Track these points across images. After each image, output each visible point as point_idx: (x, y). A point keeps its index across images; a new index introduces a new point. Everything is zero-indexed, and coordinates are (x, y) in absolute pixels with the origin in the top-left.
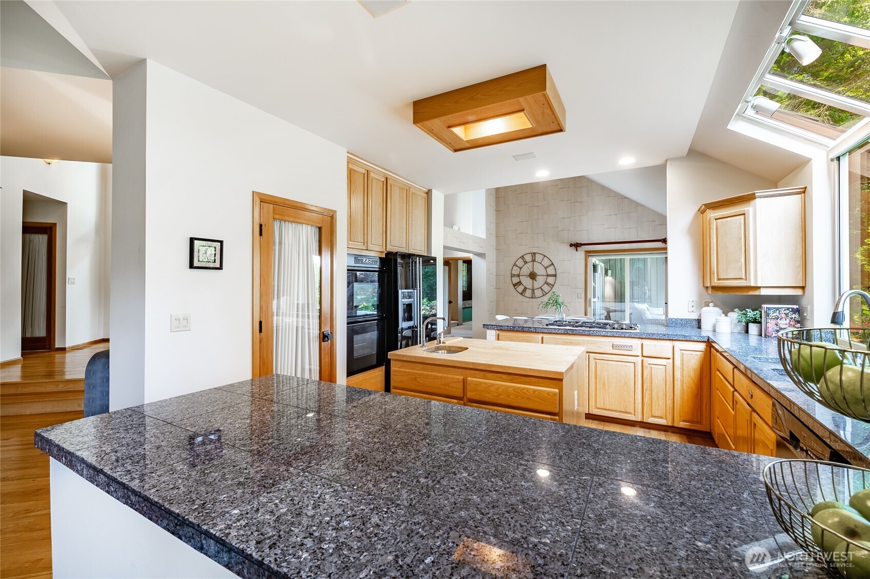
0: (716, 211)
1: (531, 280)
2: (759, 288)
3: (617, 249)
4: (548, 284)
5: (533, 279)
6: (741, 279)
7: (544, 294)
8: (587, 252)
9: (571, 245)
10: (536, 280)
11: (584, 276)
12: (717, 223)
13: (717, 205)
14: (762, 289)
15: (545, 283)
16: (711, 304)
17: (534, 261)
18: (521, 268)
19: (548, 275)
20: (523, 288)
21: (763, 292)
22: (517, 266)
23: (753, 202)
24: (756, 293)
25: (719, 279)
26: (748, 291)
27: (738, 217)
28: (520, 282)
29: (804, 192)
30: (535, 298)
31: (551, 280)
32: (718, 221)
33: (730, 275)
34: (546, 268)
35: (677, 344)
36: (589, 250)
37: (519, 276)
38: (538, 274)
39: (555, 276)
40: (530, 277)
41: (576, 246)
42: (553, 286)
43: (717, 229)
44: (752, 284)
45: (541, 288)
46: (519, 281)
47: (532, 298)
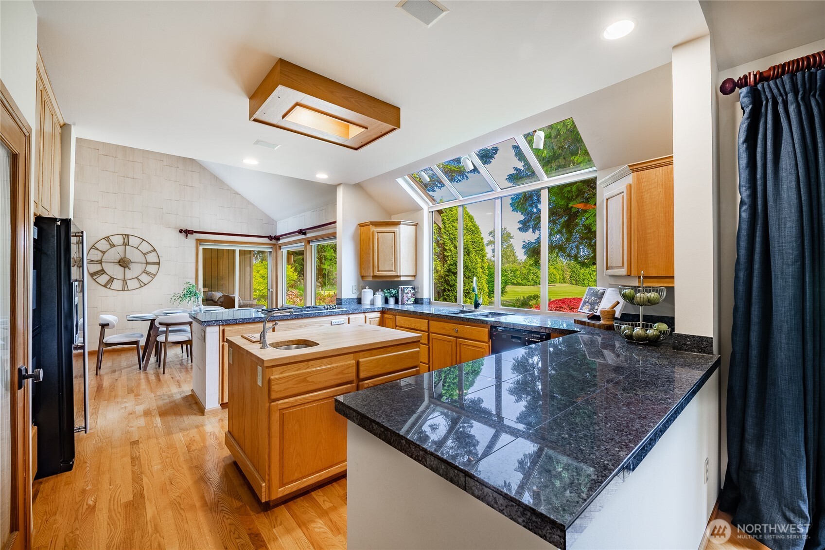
0: (377, 227)
1: (122, 269)
2: (400, 276)
3: (229, 240)
4: (148, 273)
5: (125, 267)
6: (392, 271)
7: (142, 285)
8: (198, 240)
9: (181, 231)
10: (129, 269)
11: (194, 265)
12: (378, 235)
13: (379, 224)
14: (402, 277)
15: (144, 272)
16: (367, 287)
17: (126, 244)
18: (104, 253)
19: (147, 263)
20: (108, 278)
21: (402, 279)
22: (97, 249)
23: (399, 226)
24: (399, 279)
25: (379, 271)
26: (394, 279)
27: (391, 234)
28: (103, 270)
29: (416, 225)
30: (128, 290)
31: (152, 269)
32: (379, 234)
33: (385, 269)
34: (144, 254)
35: (367, 314)
36: (201, 238)
37: (100, 262)
38: (132, 261)
39: (159, 264)
40: (120, 265)
41: (187, 232)
42: (155, 275)
43: (378, 239)
44: (398, 275)
45: (137, 278)
46: (101, 269)
47: (123, 290)
